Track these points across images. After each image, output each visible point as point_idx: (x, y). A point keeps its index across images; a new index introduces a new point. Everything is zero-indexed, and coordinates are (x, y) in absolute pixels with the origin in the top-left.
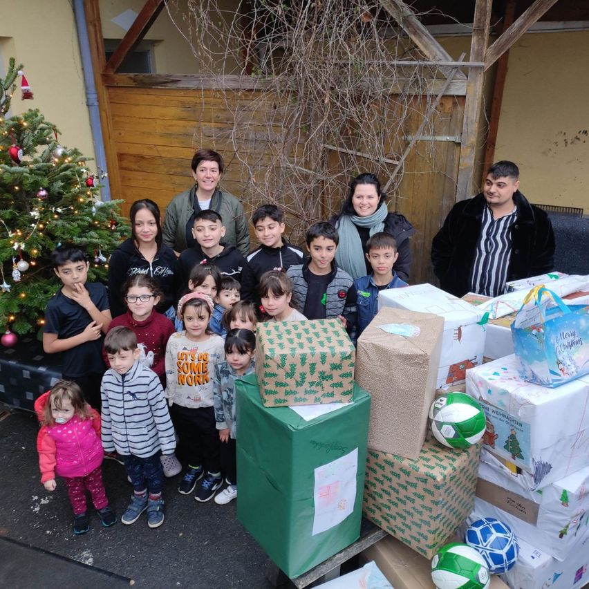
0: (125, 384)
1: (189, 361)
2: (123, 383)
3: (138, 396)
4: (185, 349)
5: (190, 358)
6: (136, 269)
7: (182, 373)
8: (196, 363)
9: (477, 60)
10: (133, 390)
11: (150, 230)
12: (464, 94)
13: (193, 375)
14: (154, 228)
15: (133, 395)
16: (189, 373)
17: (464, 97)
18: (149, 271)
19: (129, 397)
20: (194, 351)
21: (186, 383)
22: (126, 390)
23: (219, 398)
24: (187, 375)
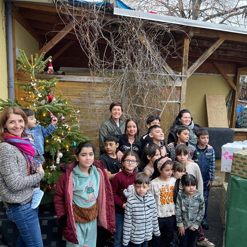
0: (145, 202)
1: (167, 191)
2: (144, 202)
3: (151, 206)
4: (163, 186)
5: (166, 190)
6: (126, 146)
7: (164, 198)
8: (170, 191)
9: (184, 75)
10: (148, 204)
11: (134, 130)
12: (181, 86)
13: (170, 198)
14: (136, 129)
15: (148, 206)
16: (167, 197)
17: (181, 87)
18: (131, 148)
19: (147, 208)
20: (167, 186)
21: (166, 203)
22: (146, 204)
23: (180, 210)
24: (166, 199)
